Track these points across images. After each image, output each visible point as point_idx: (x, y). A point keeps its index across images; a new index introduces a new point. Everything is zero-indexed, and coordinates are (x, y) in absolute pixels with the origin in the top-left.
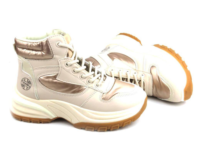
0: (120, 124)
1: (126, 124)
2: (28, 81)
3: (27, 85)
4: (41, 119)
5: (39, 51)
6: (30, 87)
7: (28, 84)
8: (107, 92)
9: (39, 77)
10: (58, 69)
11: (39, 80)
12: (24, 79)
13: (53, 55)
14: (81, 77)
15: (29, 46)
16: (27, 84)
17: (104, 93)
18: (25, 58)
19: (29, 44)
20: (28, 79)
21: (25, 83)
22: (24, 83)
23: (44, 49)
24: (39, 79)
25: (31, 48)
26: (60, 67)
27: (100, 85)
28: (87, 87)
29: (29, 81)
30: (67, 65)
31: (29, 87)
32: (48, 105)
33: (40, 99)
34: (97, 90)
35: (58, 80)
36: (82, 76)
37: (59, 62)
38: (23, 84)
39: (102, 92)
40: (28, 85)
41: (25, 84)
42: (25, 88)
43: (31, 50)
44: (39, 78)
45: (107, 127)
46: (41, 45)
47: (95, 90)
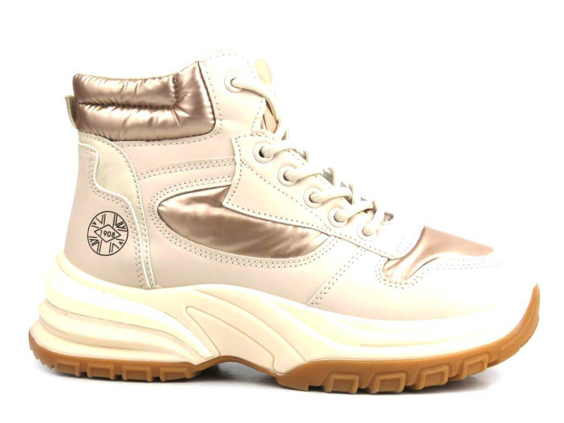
0: (450, 366)
1: (471, 366)
2: (115, 220)
3: (111, 238)
4: (158, 363)
5: (163, 108)
6: (123, 243)
7: (114, 234)
8: (402, 256)
9: (160, 200)
10: (229, 169)
11: (159, 215)
12: (100, 217)
13: (214, 119)
14: (310, 199)
15: (129, 94)
16: (112, 231)
17: (390, 258)
18: (111, 140)
19: (131, 87)
20: (116, 215)
21: (103, 230)
22: (99, 232)
23: (183, 98)
24: (161, 208)
25: (135, 101)
26: (238, 163)
27: (375, 233)
28: (332, 237)
29: (119, 220)
30: (261, 154)
31: (120, 243)
32: (187, 308)
33: (157, 288)
34: (367, 247)
35: (228, 209)
36: (312, 197)
37: (235, 145)
38: (96, 235)
39: (382, 254)
40: (116, 235)
41: (103, 236)
42: (105, 248)
43: (134, 107)
44: (160, 205)
45: (404, 375)
46: (171, 85)
47: (359, 246)
